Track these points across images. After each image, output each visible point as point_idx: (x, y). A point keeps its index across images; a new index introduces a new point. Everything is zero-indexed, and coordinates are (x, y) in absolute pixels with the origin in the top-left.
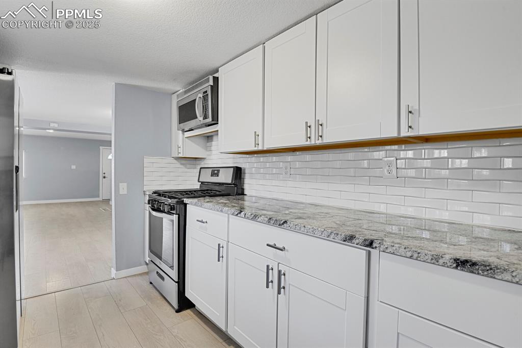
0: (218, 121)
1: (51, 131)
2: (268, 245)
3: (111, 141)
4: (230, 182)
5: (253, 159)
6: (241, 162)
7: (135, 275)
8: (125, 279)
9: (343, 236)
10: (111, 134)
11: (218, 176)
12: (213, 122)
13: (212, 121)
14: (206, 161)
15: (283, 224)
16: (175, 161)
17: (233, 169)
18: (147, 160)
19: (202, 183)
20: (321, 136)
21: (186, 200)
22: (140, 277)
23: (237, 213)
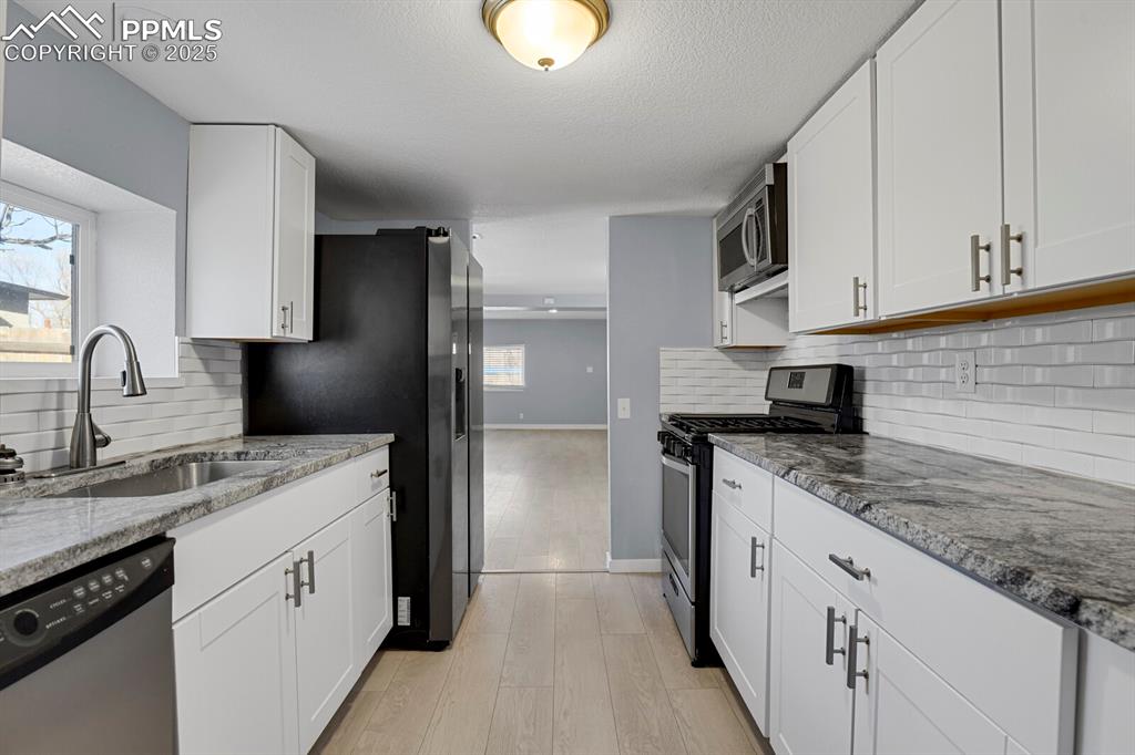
0: (787, 262)
1: (555, 311)
2: (832, 558)
3: (606, 321)
4: (822, 400)
5: (881, 345)
6: (855, 353)
7: (643, 574)
8: (625, 576)
9: (996, 567)
10: (605, 309)
11: (801, 387)
12: (778, 266)
13: (774, 262)
14: (787, 354)
15: (863, 510)
16: (721, 355)
17: (830, 370)
18: (666, 355)
19: (775, 402)
20: (1019, 272)
21: (713, 437)
22: (651, 579)
23: (782, 473)
